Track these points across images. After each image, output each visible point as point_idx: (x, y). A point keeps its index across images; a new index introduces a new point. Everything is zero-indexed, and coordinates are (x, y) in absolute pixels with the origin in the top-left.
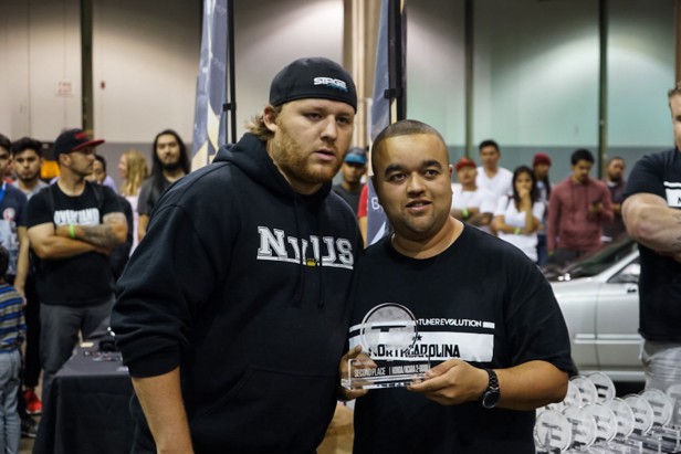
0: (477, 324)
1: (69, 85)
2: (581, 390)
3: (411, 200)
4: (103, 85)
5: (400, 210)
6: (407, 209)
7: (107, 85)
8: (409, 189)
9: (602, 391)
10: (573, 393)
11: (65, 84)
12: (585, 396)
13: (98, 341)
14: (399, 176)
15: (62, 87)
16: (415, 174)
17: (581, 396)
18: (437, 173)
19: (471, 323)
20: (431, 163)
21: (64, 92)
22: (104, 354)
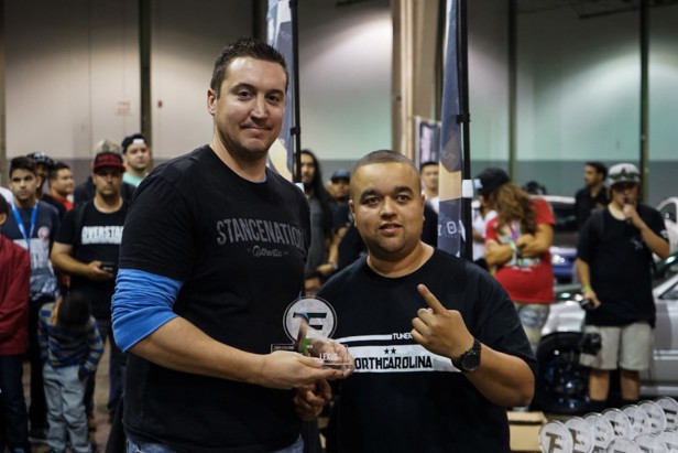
1: (128, 104)
2: (650, 416)
3: (384, 222)
4: (160, 104)
5: (373, 232)
6: (380, 231)
7: (164, 104)
8: (382, 212)
9: (670, 416)
10: (642, 418)
11: (124, 104)
12: (653, 421)
14: (373, 200)
15: (123, 107)
16: (388, 198)
17: (649, 421)
18: (409, 198)
20: (403, 189)
21: (123, 111)
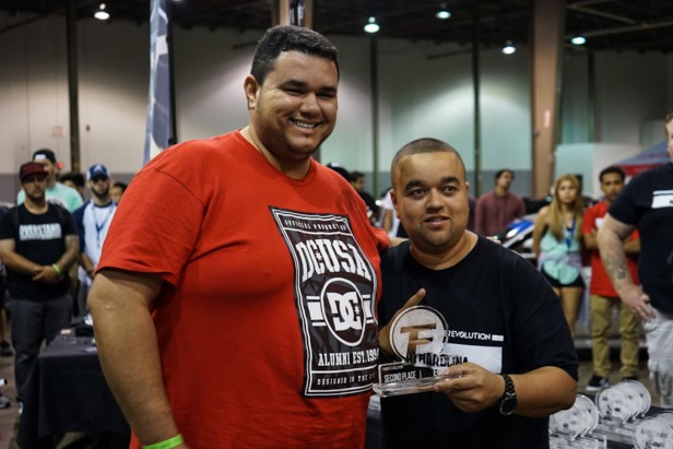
0: (486, 337)
3: (430, 216)
4: (88, 128)
5: (418, 225)
6: (425, 224)
7: (92, 128)
8: (428, 205)
13: (74, 329)
14: (419, 191)
15: (56, 131)
16: (434, 191)
18: (455, 189)
19: (480, 337)
20: (450, 180)
22: (79, 339)
